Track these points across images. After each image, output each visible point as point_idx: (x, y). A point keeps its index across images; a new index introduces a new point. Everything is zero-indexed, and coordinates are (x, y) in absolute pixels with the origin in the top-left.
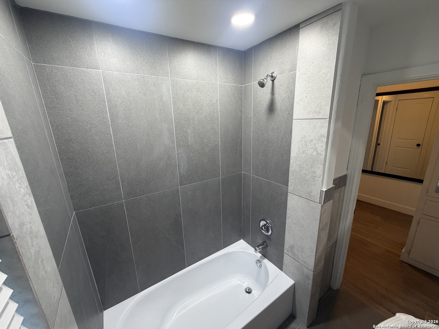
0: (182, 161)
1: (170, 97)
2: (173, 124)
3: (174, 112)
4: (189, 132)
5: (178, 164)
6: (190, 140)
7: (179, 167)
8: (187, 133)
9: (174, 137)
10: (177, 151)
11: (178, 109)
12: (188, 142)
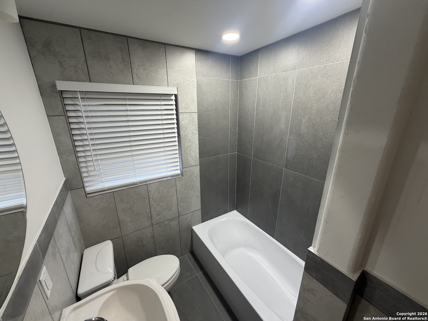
0: (291, 147)
1: (294, 88)
2: (290, 113)
3: (293, 101)
4: (304, 121)
5: (287, 149)
6: (302, 129)
7: (287, 151)
8: (301, 122)
9: (289, 124)
10: (289, 137)
11: (298, 98)
12: (300, 131)
